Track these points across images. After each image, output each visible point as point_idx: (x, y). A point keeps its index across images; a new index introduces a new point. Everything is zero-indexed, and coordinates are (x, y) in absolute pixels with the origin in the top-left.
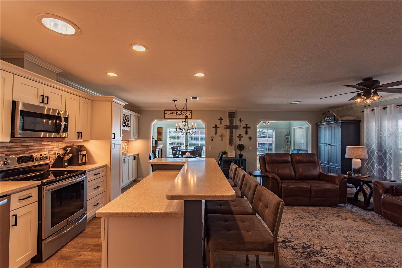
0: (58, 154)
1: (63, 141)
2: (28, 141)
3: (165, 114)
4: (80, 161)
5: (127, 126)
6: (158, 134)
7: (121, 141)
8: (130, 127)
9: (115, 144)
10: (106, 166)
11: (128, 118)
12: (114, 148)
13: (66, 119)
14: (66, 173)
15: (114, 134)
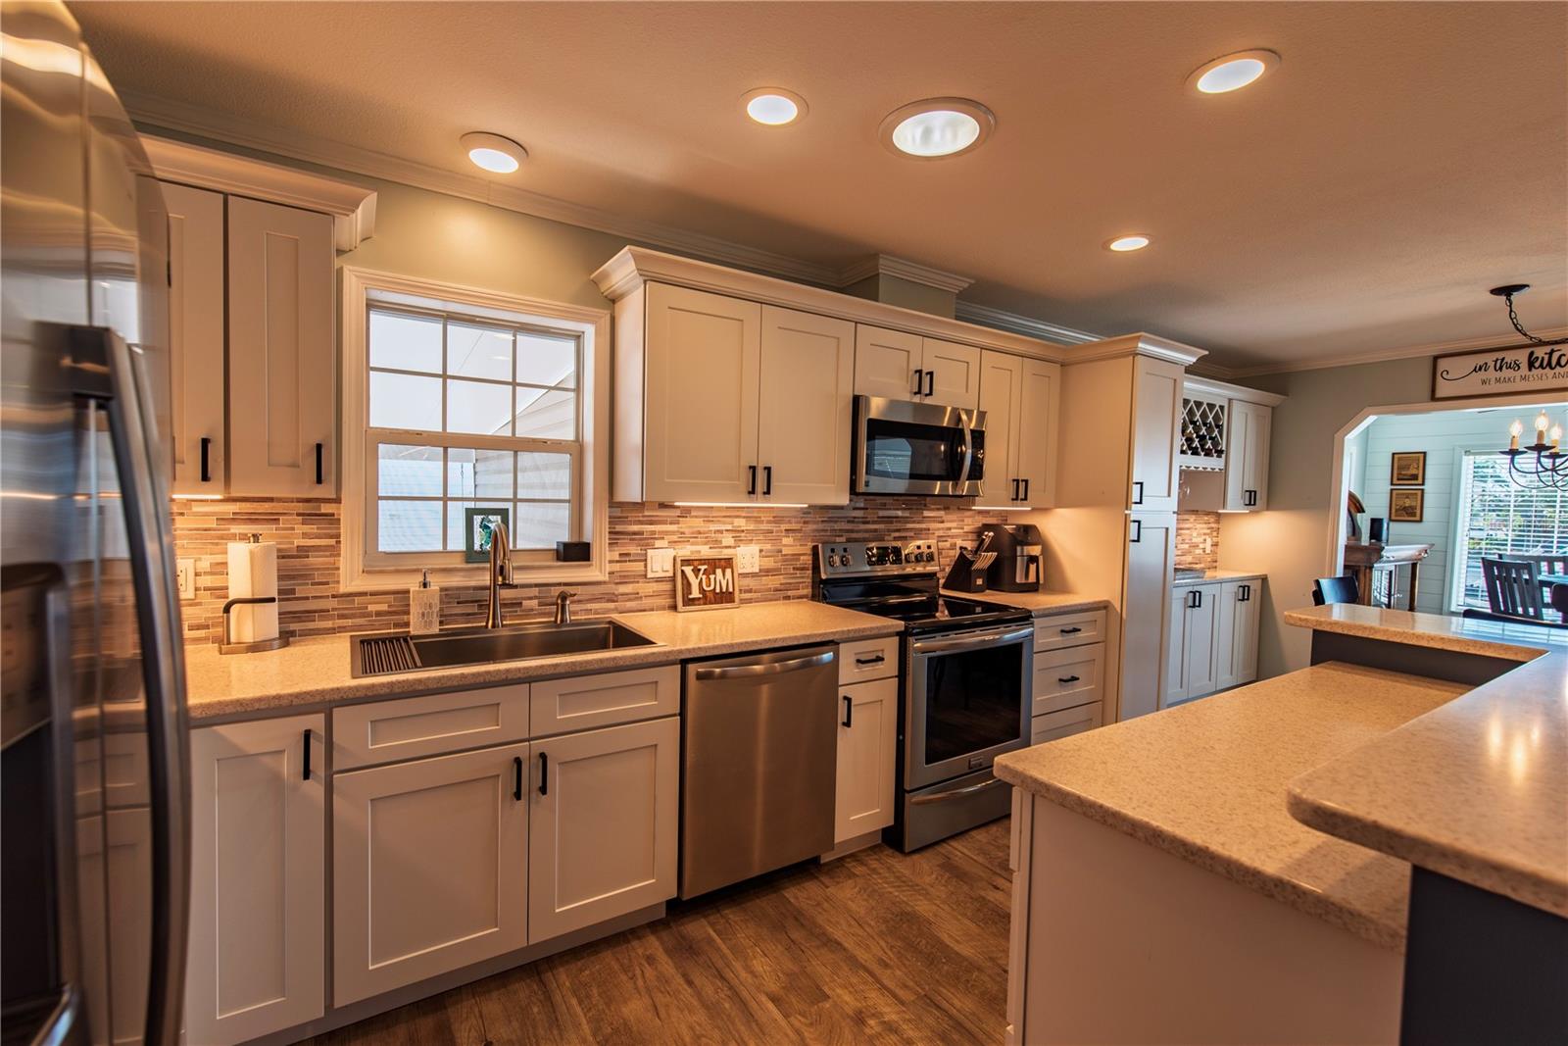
0: (961, 548)
1: (974, 508)
2: (892, 504)
3: (1439, 378)
4: (1021, 578)
5: (1208, 453)
6: (1392, 484)
7: (1174, 513)
8: (1223, 456)
9: (1142, 526)
10: (1105, 606)
11: (1217, 418)
12: (1138, 541)
13: (979, 437)
14: (978, 610)
15: (1141, 484)
